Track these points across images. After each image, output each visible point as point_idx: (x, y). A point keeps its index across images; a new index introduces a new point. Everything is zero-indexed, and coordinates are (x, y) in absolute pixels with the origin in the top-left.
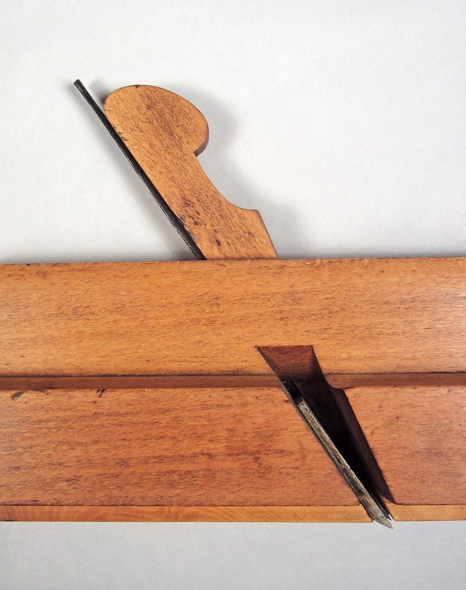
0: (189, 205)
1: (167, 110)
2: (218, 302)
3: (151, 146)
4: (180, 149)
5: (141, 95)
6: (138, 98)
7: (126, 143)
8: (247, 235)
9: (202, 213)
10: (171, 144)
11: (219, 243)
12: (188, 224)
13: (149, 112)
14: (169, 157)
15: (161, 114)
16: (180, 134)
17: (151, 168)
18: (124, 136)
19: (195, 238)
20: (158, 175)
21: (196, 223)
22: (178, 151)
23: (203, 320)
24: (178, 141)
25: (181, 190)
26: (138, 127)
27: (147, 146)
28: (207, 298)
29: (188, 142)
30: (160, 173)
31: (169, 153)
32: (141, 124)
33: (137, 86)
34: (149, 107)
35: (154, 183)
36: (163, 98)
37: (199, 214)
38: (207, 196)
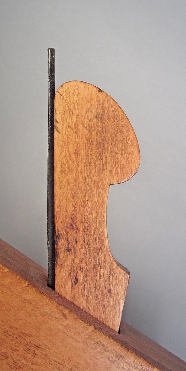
0: (73, 228)
1: (112, 130)
2: (37, 352)
3: (76, 152)
4: (100, 173)
5: (98, 101)
6: (94, 102)
7: (56, 134)
8: (106, 291)
9: (80, 243)
10: (95, 163)
11: (76, 282)
12: (61, 244)
13: (95, 122)
14: (85, 173)
15: (105, 130)
16: (109, 160)
17: (62, 172)
18: (58, 125)
19: (59, 261)
20: (64, 183)
21: (69, 250)
22: (96, 173)
23: (10, 360)
24: (103, 165)
25: (76, 210)
26: (76, 126)
27: (72, 150)
28: (29, 340)
29: (111, 172)
30: (68, 182)
31: (87, 170)
32: (80, 126)
33: (100, 91)
34: (97, 117)
35: (55, 187)
36: (115, 117)
37: (76, 243)
38: (94, 232)
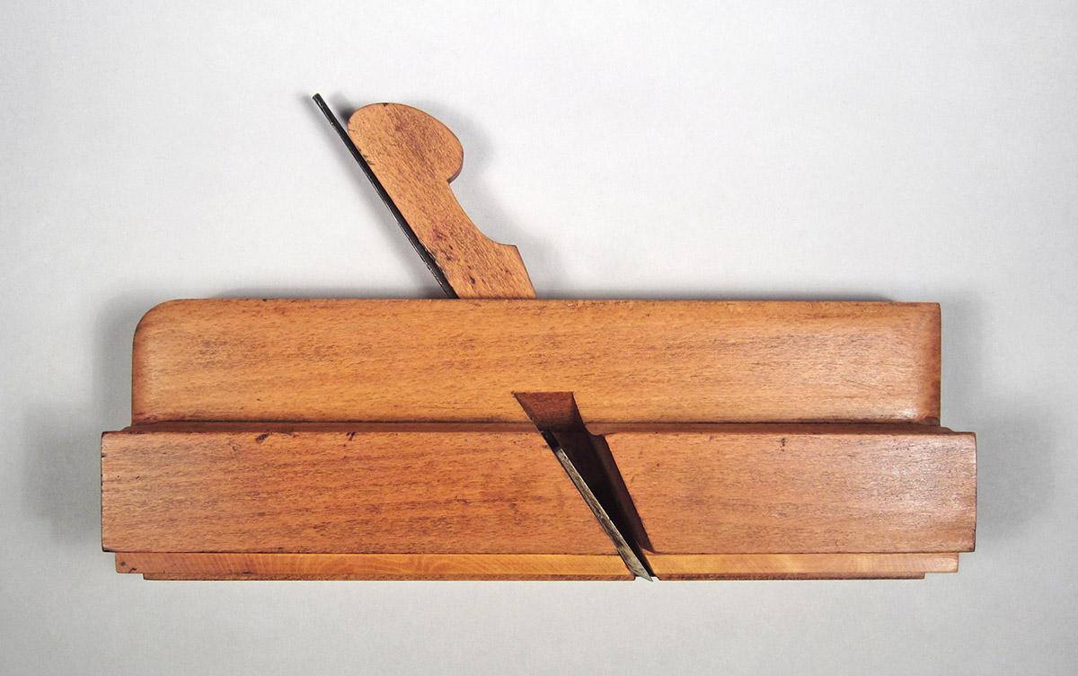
0: (441, 238)
1: (418, 133)
2: (473, 344)
3: (400, 172)
4: (432, 176)
5: (389, 115)
6: (386, 118)
7: (372, 168)
8: (504, 272)
9: (455, 246)
10: (423, 171)
11: (473, 281)
12: (440, 259)
13: (398, 135)
14: (420, 185)
15: (412, 136)
16: (432, 159)
17: (400, 196)
18: (369, 159)
19: (447, 274)
20: (407, 204)
21: (449, 259)
22: (430, 178)
23: (456, 364)
24: (431, 167)
25: (433, 221)
26: (385, 149)
27: (395, 172)
28: (460, 339)
29: (441, 169)
30: (410, 201)
31: (419, 180)
32: (389, 147)
33: (385, 104)
34: (398, 129)
35: (402, 213)
36: (414, 119)
37: (452, 248)
38: (460, 228)
